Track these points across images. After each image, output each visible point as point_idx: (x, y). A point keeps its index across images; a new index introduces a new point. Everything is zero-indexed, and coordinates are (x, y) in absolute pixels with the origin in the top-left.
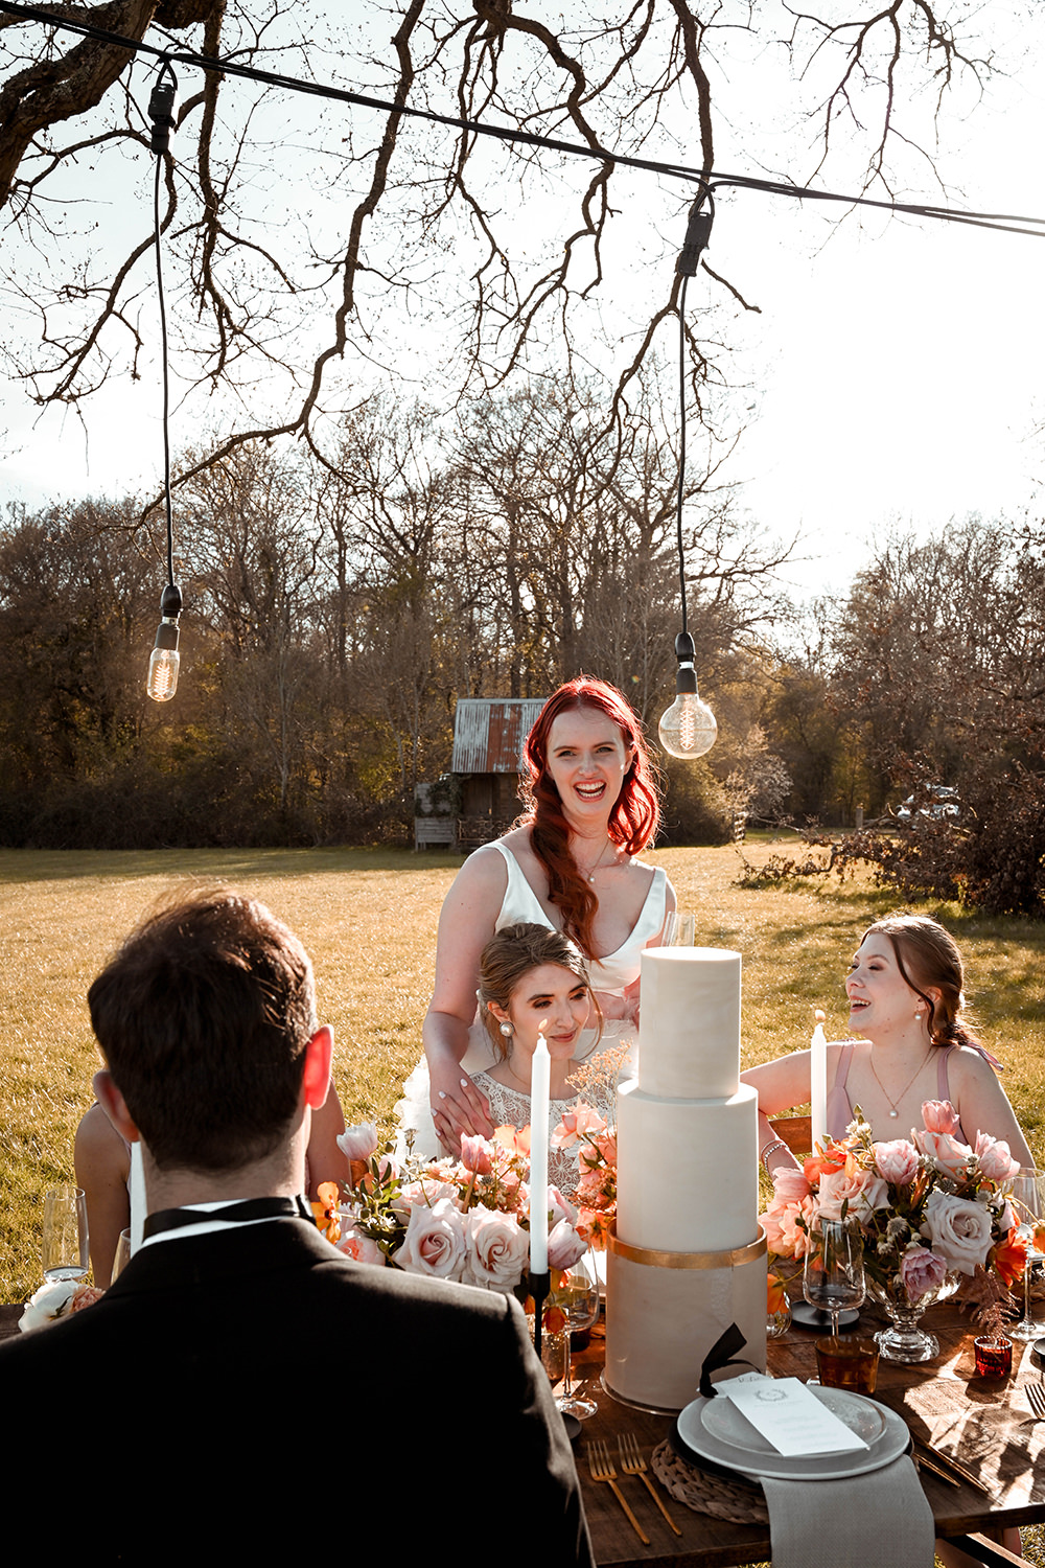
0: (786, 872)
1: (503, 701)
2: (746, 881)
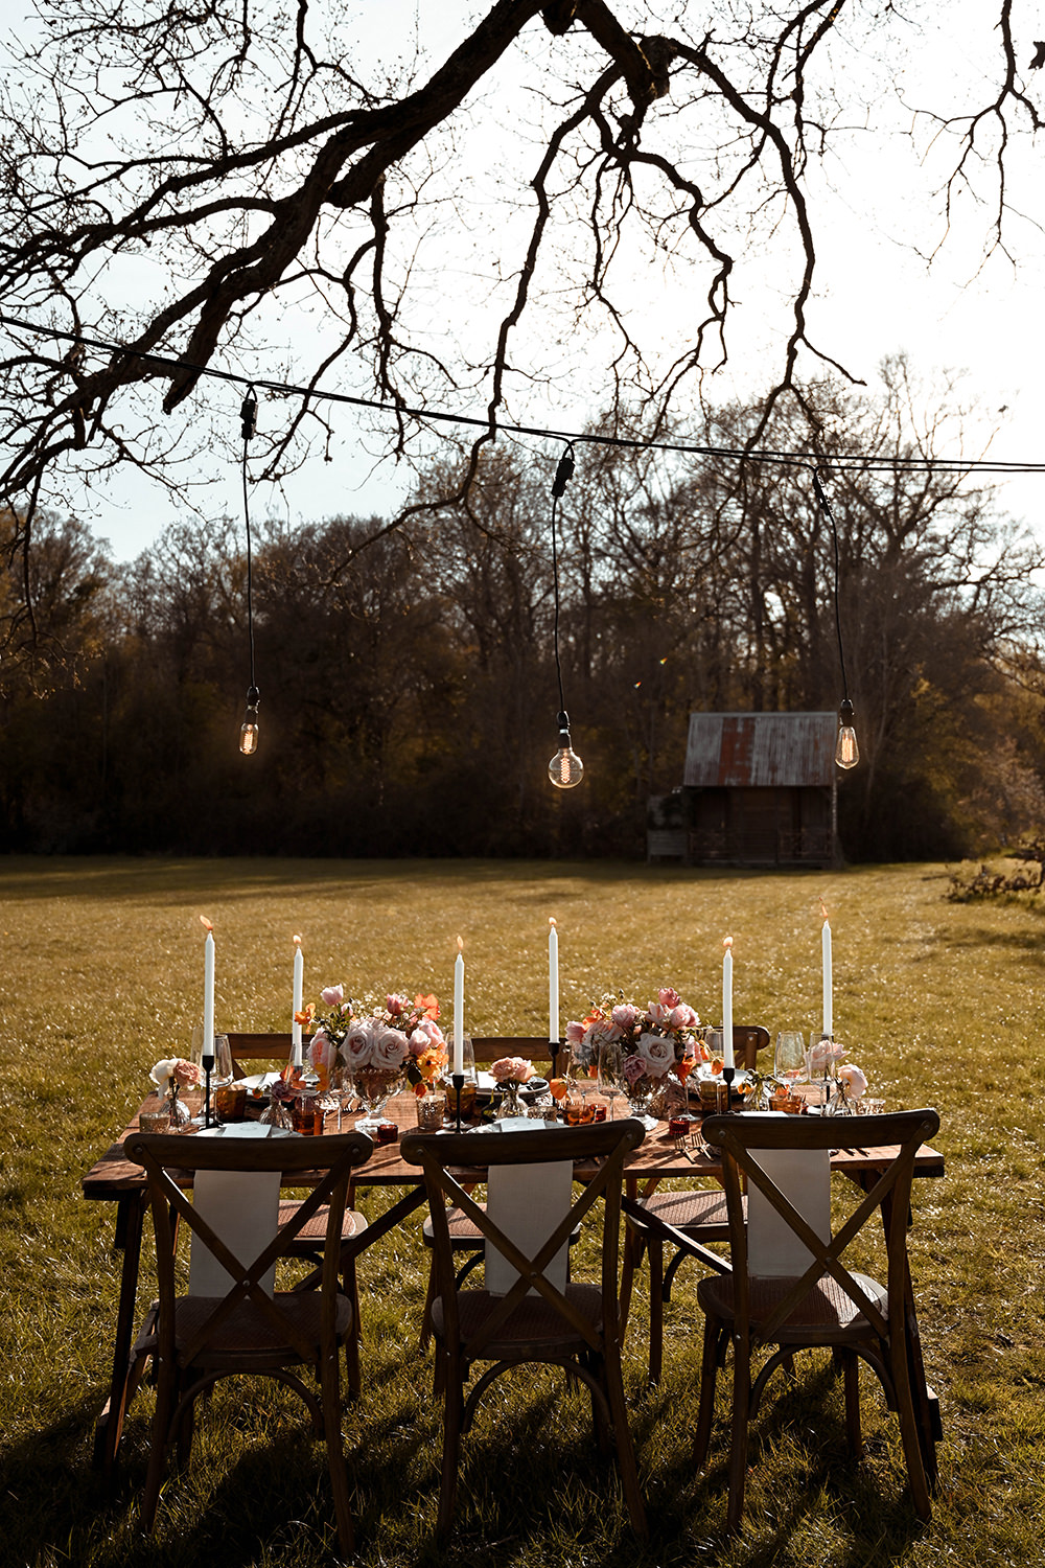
0: (997, 885)
1: (735, 715)
2: (955, 894)
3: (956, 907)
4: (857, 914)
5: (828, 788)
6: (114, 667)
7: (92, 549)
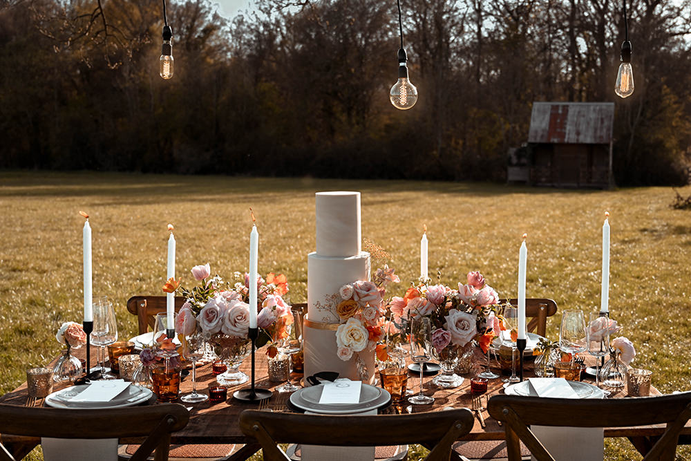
1: (558, 103)
2: (678, 204)
3: (678, 211)
4: (622, 214)
5: (608, 145)
6: (222, 73)
7: (210, 9)
